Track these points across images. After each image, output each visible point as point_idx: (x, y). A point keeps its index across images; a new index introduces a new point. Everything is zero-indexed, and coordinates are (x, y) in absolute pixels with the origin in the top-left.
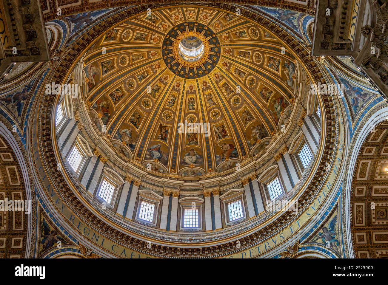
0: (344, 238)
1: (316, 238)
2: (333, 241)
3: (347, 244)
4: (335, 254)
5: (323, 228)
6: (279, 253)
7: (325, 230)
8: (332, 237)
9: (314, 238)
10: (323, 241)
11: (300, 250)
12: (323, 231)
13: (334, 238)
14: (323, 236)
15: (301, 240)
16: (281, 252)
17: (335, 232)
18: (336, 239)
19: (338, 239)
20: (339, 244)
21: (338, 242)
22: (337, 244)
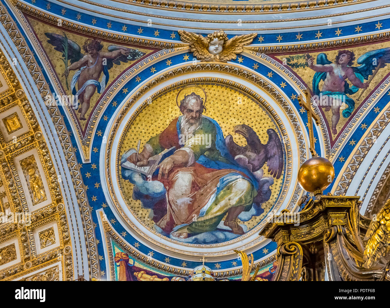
0: (385, 113)
1: (302, 61)
3: (381, 132)
4: (324, 131)
5: (344, 52)
6: (180, 30)
7: (344, 58)
8: (347, 85)
9: (298, 58)
10: (314, 81)
11: (240, 60)
12: (338, 58)
13: (351, 92)
14: (326, 68)
15: (261, 39)
16: (187, 31)
17: (365, 81)
18: (354, 99)
19: (359, 102)
20: (352, 114)
21: (352, 110)
22: (346, 113)
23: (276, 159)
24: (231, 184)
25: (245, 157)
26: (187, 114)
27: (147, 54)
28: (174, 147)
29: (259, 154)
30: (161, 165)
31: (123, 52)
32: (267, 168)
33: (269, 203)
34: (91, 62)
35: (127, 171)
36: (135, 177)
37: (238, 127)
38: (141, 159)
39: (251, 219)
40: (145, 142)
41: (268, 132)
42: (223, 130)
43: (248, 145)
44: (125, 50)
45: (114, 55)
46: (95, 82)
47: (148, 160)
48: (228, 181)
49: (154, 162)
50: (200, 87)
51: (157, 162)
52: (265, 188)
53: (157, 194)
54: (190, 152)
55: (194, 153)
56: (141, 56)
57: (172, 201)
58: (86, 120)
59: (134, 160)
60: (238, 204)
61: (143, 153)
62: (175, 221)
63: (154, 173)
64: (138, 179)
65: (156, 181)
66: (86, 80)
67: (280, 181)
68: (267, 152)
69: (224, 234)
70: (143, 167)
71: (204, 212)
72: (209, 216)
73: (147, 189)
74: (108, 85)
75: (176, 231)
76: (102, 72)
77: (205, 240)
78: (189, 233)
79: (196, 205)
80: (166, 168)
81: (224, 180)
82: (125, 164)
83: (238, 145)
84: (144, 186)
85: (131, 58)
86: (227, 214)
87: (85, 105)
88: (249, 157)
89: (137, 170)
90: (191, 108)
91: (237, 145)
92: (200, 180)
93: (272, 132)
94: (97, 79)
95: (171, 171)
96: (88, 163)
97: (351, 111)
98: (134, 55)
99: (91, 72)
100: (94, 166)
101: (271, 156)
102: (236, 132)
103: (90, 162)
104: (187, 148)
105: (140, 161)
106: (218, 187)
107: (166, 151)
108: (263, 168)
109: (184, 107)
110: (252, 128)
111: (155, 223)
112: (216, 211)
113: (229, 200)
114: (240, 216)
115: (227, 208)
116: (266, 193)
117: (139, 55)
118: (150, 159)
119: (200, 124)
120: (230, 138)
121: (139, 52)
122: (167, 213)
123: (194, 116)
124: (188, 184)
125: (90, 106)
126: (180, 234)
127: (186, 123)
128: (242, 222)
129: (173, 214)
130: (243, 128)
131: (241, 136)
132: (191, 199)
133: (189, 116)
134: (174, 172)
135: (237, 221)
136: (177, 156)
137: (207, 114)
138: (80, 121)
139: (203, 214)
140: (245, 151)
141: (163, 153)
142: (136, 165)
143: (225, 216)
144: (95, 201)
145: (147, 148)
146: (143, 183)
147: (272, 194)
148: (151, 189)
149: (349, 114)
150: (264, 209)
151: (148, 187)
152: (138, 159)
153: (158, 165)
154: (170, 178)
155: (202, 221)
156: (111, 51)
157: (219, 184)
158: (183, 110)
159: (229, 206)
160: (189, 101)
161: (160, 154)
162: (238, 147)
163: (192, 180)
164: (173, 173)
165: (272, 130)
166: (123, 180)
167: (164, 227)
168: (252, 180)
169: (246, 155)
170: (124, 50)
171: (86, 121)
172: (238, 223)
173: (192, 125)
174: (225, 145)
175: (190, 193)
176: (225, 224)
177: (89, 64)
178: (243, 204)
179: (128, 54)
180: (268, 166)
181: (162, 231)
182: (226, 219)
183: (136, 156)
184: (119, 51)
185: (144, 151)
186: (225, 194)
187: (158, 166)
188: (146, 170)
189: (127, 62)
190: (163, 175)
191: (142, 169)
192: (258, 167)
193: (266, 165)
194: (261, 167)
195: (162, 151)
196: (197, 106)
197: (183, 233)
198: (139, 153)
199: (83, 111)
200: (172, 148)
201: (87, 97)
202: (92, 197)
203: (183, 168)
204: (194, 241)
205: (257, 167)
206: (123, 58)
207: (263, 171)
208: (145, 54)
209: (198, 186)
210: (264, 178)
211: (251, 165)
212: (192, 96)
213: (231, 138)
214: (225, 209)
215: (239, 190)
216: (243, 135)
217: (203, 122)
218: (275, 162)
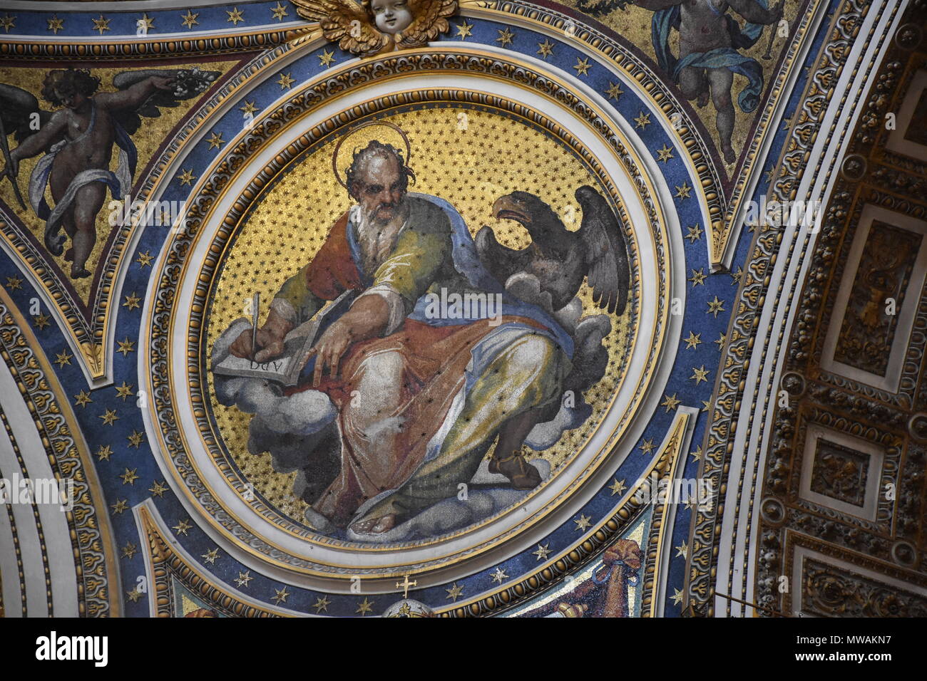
0: (814, 76)
2: (728, 60)
3: (817, 129)
4: (699, 161)
11: (462, 30)
18: (758, 58)
19: (769, 61)
20: (762, 98)
21: (759, 87)
22: (747, 99)
23: (609, 265)
24: (501, 355)
25: (532, 276)
26: (369, 199)
27: (224, 73)
28: (348, 291)
29: (565, 259)
30: (320, 346)
31: (159, 83)
32: (590, 291)
33: (603, 385)
34: (76, 125)
35: (229, 383)
36: (253, 394)
37: (502, 202)
38: (264, 343)
39: (558, 440)
40: (270, 297)
41: (579, 195)
42: (466, 218)
43: (535, 244)
44: (164, 77)
45: (135, 96)
46: (99, 173)
47: (285, 340)
48: (493, 349)
49: (301, 342)
50: (386, 124)
51: (310, 341)
52: (591, 346)
53: (313, 425)
54: (390, 296)
55: (401, 295)
56: (211, 81)
57: (354, 434)
58: (90, 274)
59: (248, 347)
60: (524, 405)
61: (271, 326)
62: (362, 489)
63: (302, 371)
64: (261, 397)
65: (309, 391)
66: (72, 174)
67: (625, 319)
68: (583, 250)
69: (490, 497)
70: (271, 364)
71: (437, 446)
72: (451, 456)
73: (287, 419)
74: (138, 174)
75: (363, 517)
76: (115, 145)
77: (438, 524)
78: (398, 512)
79: (416, 432)
80: (332, 351)
81: (484, 349)
82: (224, 365)
83: (511, 250)
84: (278, 413)
85: (186, 91)
86: (497, 439)
87: (82, 236)
88: (542, 274)
89: (259, 373)
90: (376, 181)
91: (506, 248)
92: (420, 362)
93: (589, 195)
94: (104, 164)
95: (346, 356)
96: (105, 384)
97: (756, 91)
98: (192, 83)
99: (81, 151)
100: (123, 390)
101: (595, 259)
102: (500, 215)
103: (111, 381)
104: (381, 287)
105: (264, 348)
106: (470, 370)
107: (330, 305)
108: (579, 295)
109: (358, 183)
110: (538, 195)
111: (307, 506)
112: (469, 436)
113: (501, 399)
114: (529, 438)
115: (497, 422)
116: (595, 358)
117: (204, 81)
118: (290, 336)
119: (407, 217)
120: (488, 234)
121: (203, 72)
122: (340, 471)
123: (388, 199)
124: (392, 380)
125: (98, 238)
126: (375, 523)
127: (370, 221)
128: (536, 454)
129: (355, 470)
130: (514, 201)
131: (514, 223)
132: (402, 420)
133: (376, 203)
134: (355, 357)
135: (523, 453)
136: (357, 314)
137: (419, 187)
138: (73, 281)
139: (435, 452)
140: (530, 260)
141: (322, 313)
142: (252, 360)
143: (493, 447)
144: (131, 481)
145: (279, 309)
146: (275, 403)
147: (610, 360)
148: (296, 415)
149: (754, 100)
150: (593, 403)
151: (288, 413)
152: (256, 342)
153: (312, 347)
154: (345, 376)
155: (431, 475)
156: (124, 87)
157: (471, 362)
158: (356, 190)
159: (502, 417)
160: (367, 164)
161: (314, 318)
162: (511, 252)
163: (401, 367)
164: (352, 360)
165: (588, 188)
166: (222, 407)
167: (331, 511)
168: (555, 333)
169: (531, 271)
170: (158, 76)
171: (92, 277)
172: (526, 458)
173: (386, 224)
174: (477, 257)
175: (399, 405)
176: (492, 469)
177: (72, 133)
178: (536, 403)
179: (174, 85)
180: (590, 286)
181: (326, 525)
182: (494, 454)
183: (252, 337)
184: (147, 82)
185: (270, 319)
186: (487, 388)
187: (312, 350)
188: (281, 367)
189: (176, 105)
190: (326, 371)
191: (271, 369)
192: (567, 295)
193: (586, 284)
194: (573, 293)
195: (319, 307)
196: (391, 173)
197: (382, 517)
198: (259, 327)
199: (79, 256)
200: (343, 295)
201: (84, 216)
202: (124, 473)
203: (377, 342)
204: (410, 532)
205: (564, 294)
206: (164, 97)
207: (580, 302)
208: (221, 74)
209: (417, 381)
210: (586, 322)
211: (549, 294)
212: (373, 150)
213: (490, 233)
214: (491, 427)
215: (525, 368)
216: (517, 220)
217: (412, 210)
218: (608, 273)
